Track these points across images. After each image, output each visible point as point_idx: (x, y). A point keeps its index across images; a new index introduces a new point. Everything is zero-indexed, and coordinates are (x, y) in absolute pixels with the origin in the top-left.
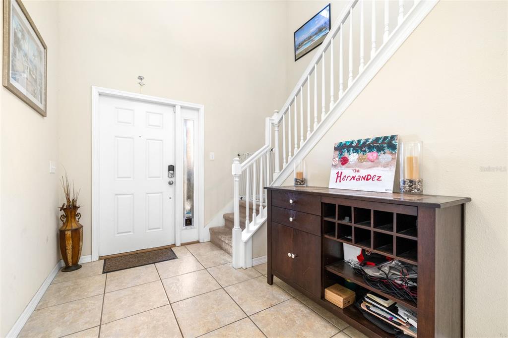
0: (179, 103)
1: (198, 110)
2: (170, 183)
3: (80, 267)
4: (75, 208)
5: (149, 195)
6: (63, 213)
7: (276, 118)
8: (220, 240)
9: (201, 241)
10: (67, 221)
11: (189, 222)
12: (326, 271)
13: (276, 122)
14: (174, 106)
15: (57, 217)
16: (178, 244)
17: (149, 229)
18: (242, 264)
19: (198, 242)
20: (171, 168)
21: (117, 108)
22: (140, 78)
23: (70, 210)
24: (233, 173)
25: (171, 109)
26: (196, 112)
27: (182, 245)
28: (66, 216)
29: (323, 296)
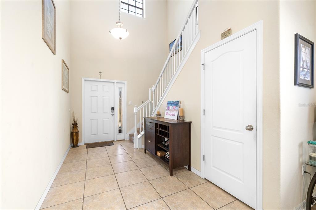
0: (116, 81)
1: (124, 83)
2: (112, 115)
3: (78, 146)
4: (77, 124)
5: (104, 120)
6: (72, 126)
7: (153, 89)
8: (132, 139)
9: (125, 140)
10: (74, 129)
11: (120, 131)
12: (157, 145)
13: (153, 90)
14: (114, 82)
15: (70, 127)
16: (115, 140)
17: (104, 134)
18: (137, 147)
19: (124, 140)
20: (113, 108)
21: (91, 85)
22: (100, 72)
23: (75, 125)
24: (134, 112)
25: (113, 84)
26: (123, 84)
27: (117, 141)
28: (74, 127)
29: (156, 154)
